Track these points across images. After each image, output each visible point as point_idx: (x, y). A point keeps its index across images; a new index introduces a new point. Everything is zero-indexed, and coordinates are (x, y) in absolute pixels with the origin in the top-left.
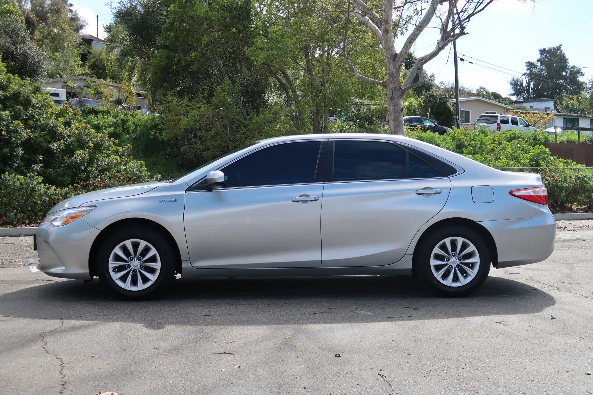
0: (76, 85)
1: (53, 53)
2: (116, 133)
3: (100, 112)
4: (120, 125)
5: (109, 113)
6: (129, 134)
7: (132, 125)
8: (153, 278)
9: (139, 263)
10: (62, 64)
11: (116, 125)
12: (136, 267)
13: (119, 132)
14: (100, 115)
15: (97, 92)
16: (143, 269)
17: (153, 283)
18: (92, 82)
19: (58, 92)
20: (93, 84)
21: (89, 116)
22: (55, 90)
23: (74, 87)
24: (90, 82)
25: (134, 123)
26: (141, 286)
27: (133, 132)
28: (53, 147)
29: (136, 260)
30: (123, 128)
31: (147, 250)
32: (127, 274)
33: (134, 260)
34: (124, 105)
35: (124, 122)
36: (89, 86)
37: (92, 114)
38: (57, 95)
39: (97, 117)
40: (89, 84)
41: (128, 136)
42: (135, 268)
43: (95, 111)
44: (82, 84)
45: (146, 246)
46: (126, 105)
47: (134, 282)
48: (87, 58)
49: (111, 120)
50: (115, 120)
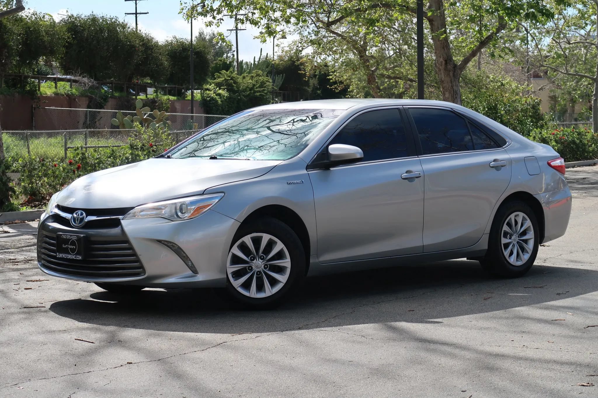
8: (283, 278)
9: (262, 262)
12: (260, 268)
16: (268, 269)
17: (283, 284)
26: (269, 291)
29: (259, 260)
31: (271, 245)
32: (251, 279)
33: (256, 260)
42: (258, 270)
45: (270, 239)
47: (260, 288)
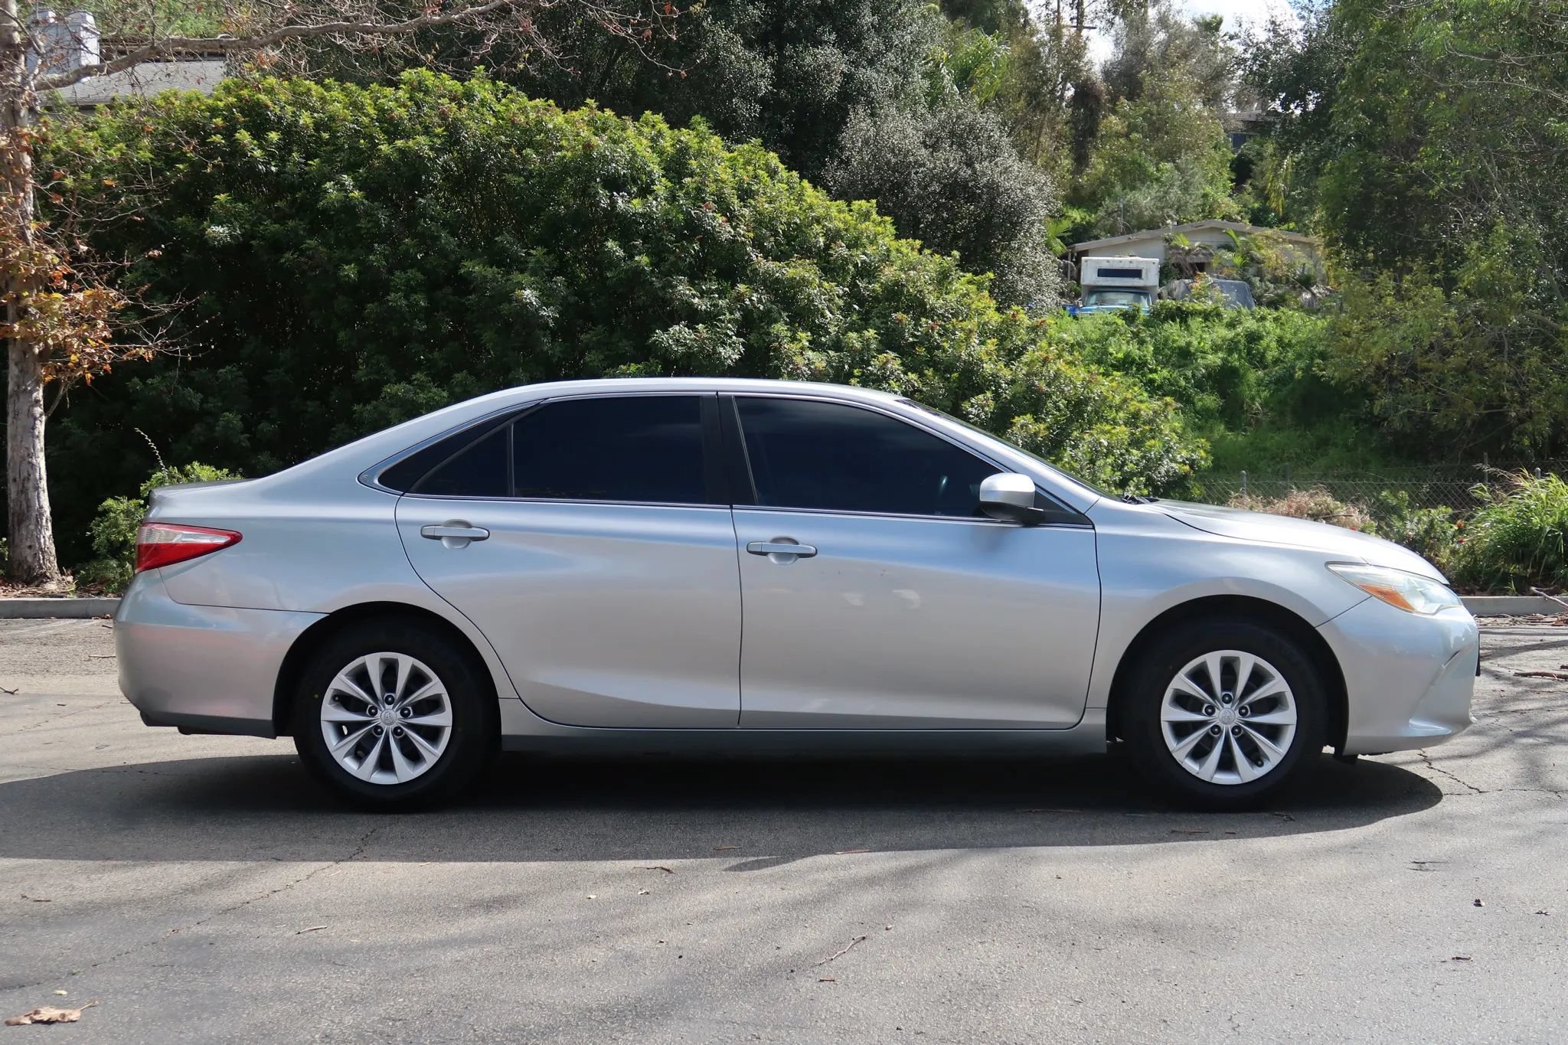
0: (1197, 244)
1: (1157, 165)
2: (1231, 367)
3: (1195, 313)
4: (1241, 347)
5: (1219, 315)
6: (1265, 367)
7: (1274, 344)
10: (1175, 193)
11: (1232, 347)
13: (1237, 364)
14: (1195, 323)
15: (1252, 259)
18: (1239, 233)
19: (1140, 267)
20: (1242, 238)
21: (1166, 326)
22: (1131, 262)
23: (1190, 250)
24: (1234, 236)
25: (1280, 341)
27: (1276, 361)
28: (970, 409)
30: (1249, 353)
34: (1315, 291)
35: (1253, 338)
36: (1232, 245)
37: (1174, 320)
38: (1137, 273)
39: (1188, 328)
40: (1231, 240)
41: (1260, 373)
43: (1183, 312)
44: (1213, 240)
46: (1322, 291)
48: (1251, 170)
49: (1222, 332)
50: (1230, 334)
